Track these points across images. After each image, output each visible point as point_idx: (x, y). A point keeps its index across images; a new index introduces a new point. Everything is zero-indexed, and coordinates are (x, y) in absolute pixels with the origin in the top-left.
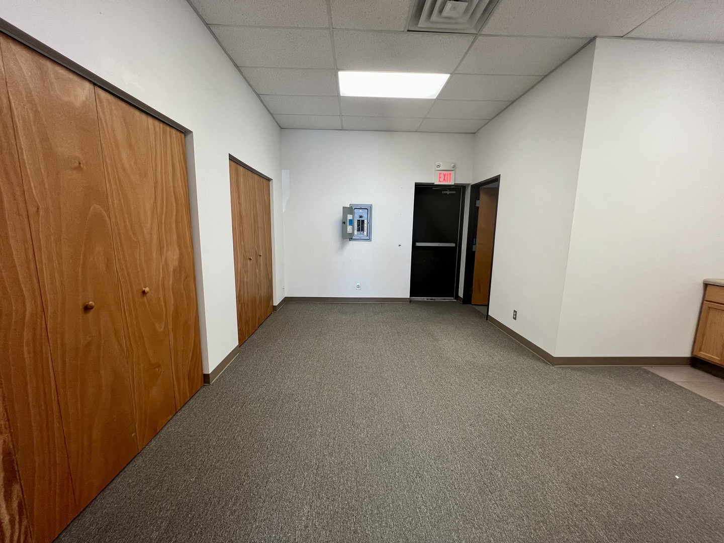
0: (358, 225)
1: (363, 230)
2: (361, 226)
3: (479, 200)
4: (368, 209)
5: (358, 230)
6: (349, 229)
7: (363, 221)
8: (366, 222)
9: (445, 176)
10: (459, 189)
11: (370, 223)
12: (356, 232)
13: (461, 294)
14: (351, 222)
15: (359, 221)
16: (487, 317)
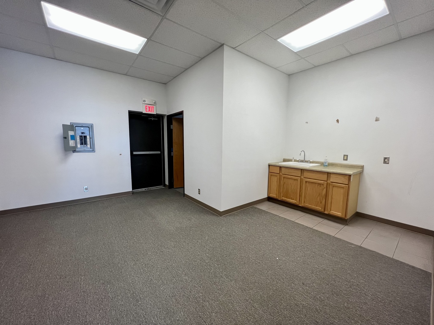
0: (81, 140)
1: (86, 143)
2: (83, 140)
3: (172, 125)
4: (90, 127)
5: (82, 144)
6: (72, 143)
7: (85, 137)
8: (88, 137)
9: (149, 108)
10: (160, 117)
11: (92, 138)
12: (79, 146)
13: (167, 183)
14: (73, 138)
15: (80, 136)
16: (184, 195)
